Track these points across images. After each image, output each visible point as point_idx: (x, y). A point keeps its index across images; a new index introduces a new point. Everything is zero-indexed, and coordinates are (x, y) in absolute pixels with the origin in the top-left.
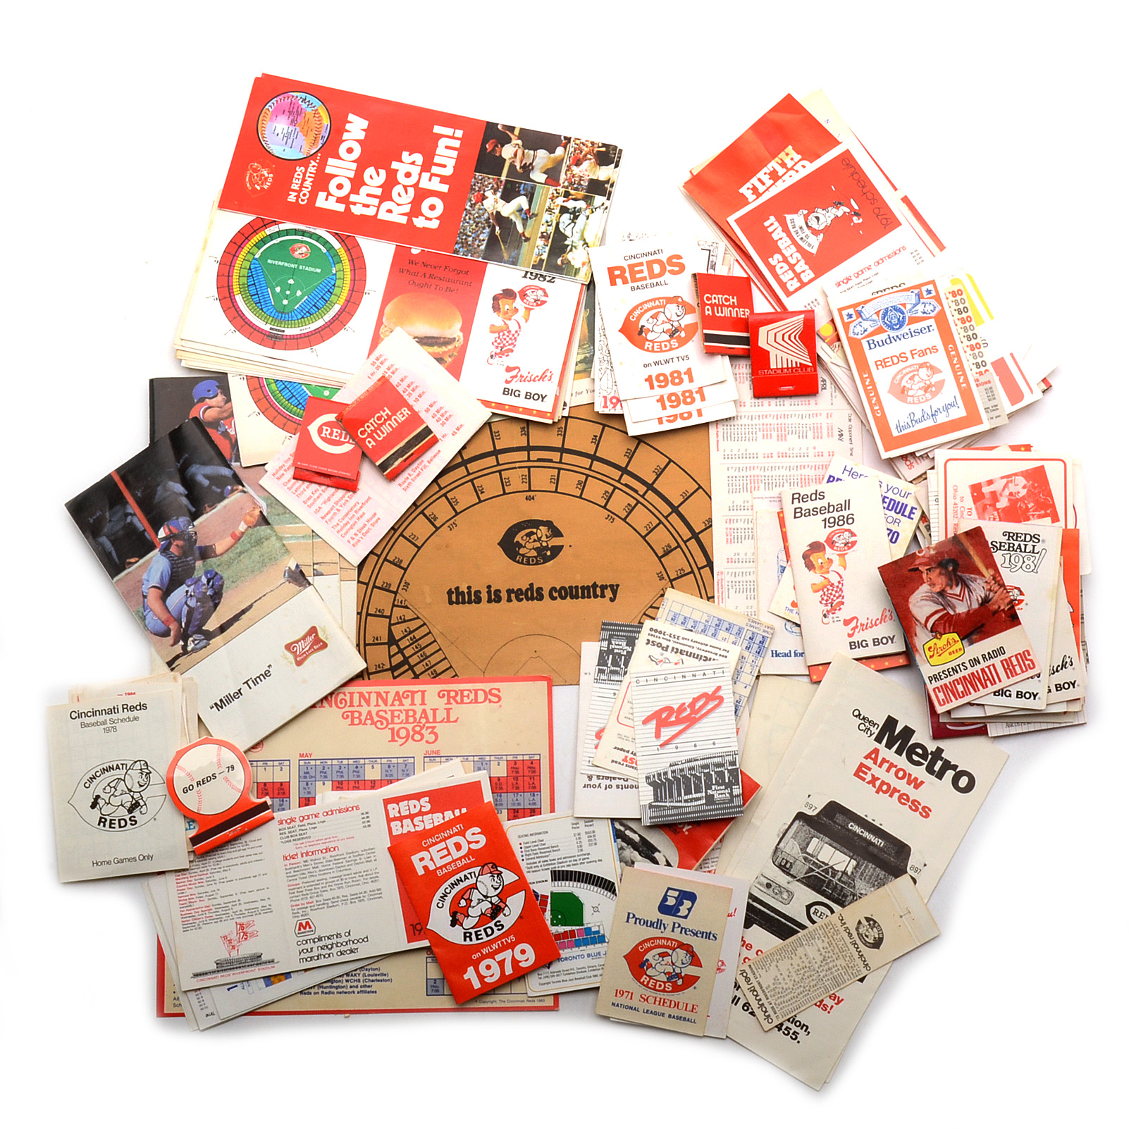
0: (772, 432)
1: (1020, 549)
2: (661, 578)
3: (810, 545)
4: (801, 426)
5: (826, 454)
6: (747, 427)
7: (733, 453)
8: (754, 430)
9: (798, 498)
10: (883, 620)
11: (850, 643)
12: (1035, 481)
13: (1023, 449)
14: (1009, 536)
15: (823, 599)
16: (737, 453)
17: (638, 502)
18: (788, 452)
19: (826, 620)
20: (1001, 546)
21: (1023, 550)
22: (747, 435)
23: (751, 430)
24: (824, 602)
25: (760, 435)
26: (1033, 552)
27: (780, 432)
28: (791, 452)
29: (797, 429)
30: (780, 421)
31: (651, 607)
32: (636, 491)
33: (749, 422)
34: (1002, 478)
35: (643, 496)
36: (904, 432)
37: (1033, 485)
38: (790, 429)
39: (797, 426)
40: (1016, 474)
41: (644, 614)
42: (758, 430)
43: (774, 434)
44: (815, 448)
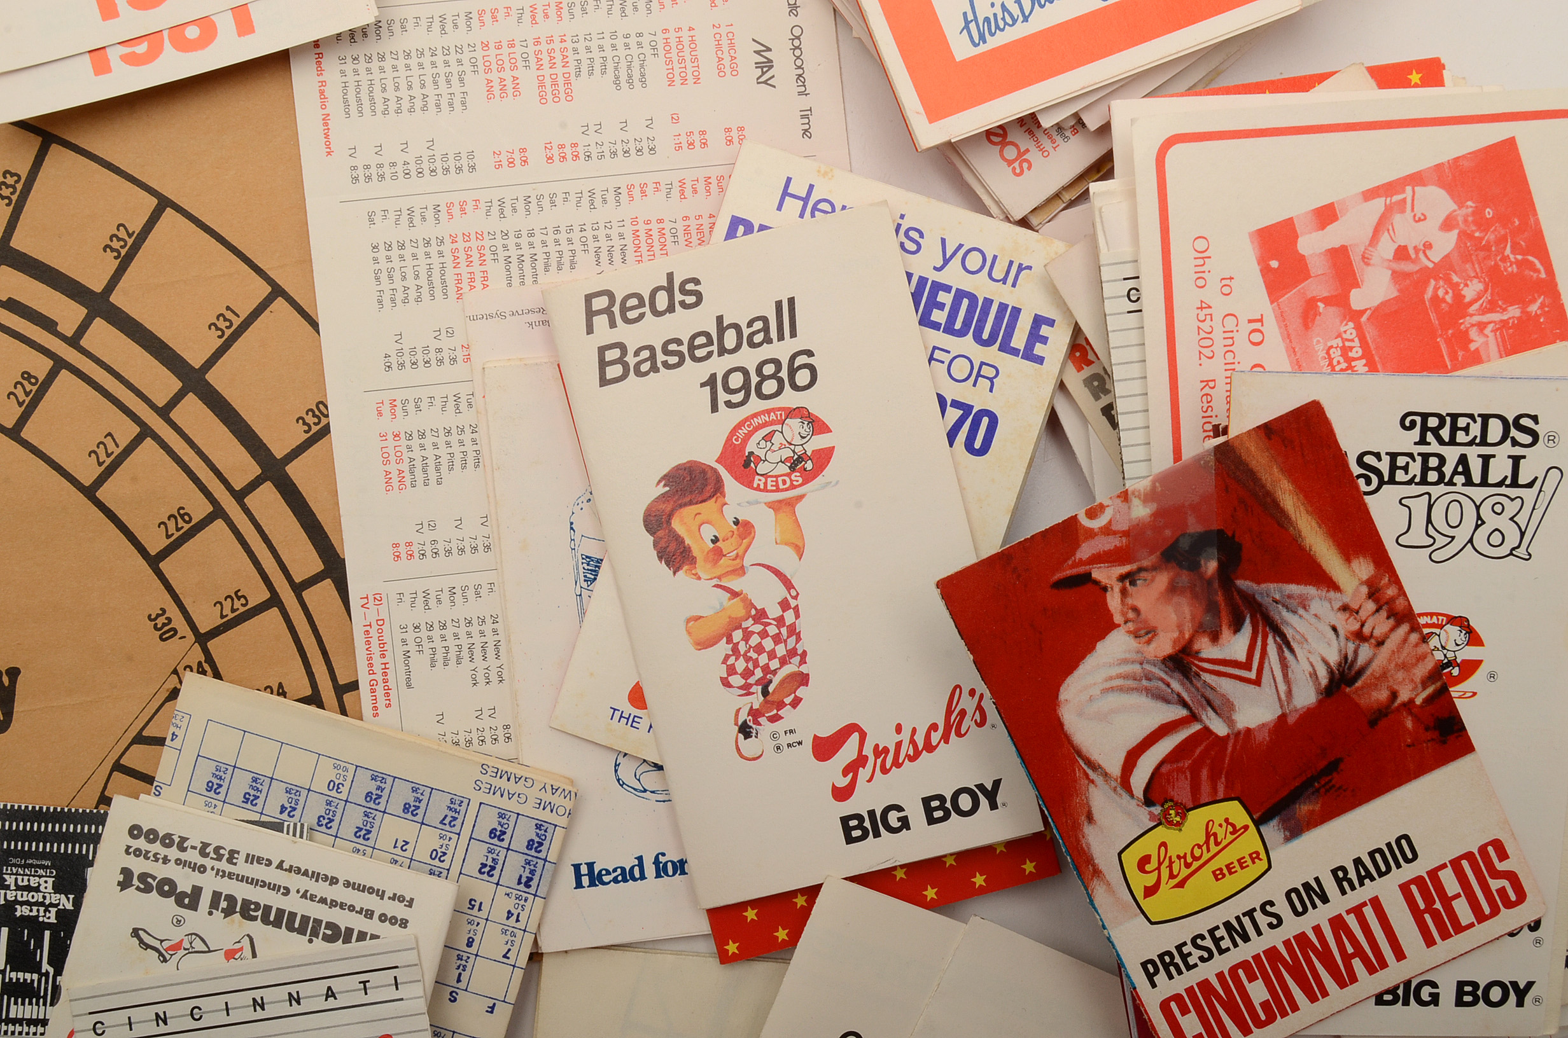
0: (520, 73)
1: (1467, 473)
2: (167, 633)
3: (668, 479)
4: (620, 43)
5: (716, 138)
6: (427, 60)
7: (385, 160)
8: (454, 68)
9: (608, 311)
10: (953, 725)
11: (845, 820)
12: (1485, 201)
13: (1415, 77)
14: (1425, 429)
15: (731, 670)
16: (400, 158)
17: (60, 364)
18: (582, 141)
19: (749, 746)
20: (1393, 467)
21: (1477, 478)
22: (430, 90)
23: (442, 69)
24: (736, 680)
25: (476, 84)
26: (1515, 484)
27: (547, 71)
28: (593, 138)
29: (609, 53)
30: (545, 28)
31: (139, 739)
32: (48, 325)
33: (435, 40)
34: (1370, 195)
35: (74, 341)
36: (993, 42)
37: (1478, 212)
38: (583, 55)
39: (607, 43)
40: (1417, 179)
41: (118, 767)
42: (467, 67)
43: (528, 79)
44: (675, 119)
